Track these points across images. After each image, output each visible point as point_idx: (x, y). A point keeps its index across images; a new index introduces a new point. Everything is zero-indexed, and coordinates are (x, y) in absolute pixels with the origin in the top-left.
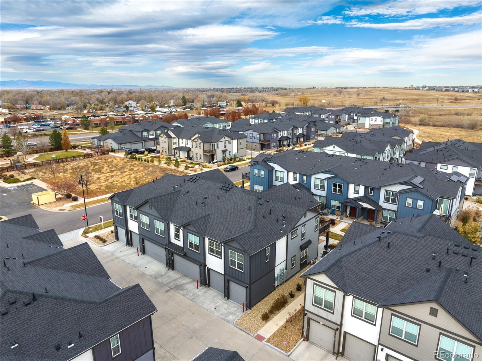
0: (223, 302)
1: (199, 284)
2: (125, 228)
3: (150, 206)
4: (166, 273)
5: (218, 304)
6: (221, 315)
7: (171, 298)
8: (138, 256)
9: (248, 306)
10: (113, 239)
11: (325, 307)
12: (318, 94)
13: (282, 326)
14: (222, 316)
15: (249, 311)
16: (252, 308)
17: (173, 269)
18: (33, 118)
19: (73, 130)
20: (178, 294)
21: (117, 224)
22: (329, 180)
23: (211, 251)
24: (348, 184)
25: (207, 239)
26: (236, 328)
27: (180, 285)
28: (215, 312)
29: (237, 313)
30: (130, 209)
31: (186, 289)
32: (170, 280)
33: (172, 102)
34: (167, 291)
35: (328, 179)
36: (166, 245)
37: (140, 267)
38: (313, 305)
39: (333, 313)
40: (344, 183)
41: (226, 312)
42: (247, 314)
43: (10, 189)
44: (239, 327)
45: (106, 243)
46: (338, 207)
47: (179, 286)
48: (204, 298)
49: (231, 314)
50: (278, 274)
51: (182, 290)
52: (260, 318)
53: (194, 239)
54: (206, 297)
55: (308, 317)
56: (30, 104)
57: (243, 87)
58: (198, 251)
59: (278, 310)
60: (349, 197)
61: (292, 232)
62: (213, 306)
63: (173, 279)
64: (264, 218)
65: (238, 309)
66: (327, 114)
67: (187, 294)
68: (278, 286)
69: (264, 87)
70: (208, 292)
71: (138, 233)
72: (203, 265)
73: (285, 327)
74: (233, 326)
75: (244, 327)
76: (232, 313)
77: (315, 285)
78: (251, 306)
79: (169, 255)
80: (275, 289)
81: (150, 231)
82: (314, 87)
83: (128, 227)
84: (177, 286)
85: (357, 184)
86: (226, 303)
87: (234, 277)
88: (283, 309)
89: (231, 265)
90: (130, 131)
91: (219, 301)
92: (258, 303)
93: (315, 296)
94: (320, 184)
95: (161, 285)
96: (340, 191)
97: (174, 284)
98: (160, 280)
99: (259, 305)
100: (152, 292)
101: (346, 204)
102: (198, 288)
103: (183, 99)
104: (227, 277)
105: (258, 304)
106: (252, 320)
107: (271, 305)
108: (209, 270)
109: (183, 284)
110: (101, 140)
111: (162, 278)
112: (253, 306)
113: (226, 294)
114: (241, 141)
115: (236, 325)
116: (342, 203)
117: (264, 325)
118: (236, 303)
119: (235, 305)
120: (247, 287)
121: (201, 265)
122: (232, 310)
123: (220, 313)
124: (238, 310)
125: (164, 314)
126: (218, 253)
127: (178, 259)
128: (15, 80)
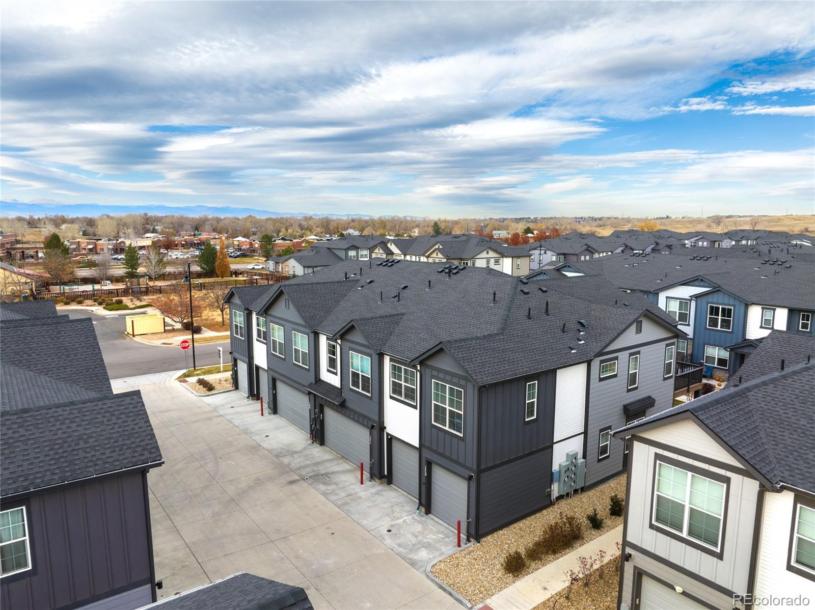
0: (413, 518)
1: (366, 475)
2: (247, 360)
3: (287, 301)
4: (305, 449)
5: (401, 521)
6: (399, 545)
7: (294, 498)
8: (262, 415)
9: (473, 531)
10: (229, 386)
11: (690, 533)
12: (677, 226)
13: (559, 594)
14: (401, 550)
15: (473, 545)
16: (484, 539)
17: (322, 443)
18: (195, 243)
19: (247, 258)
20: (313, 491)
21: (236, 355)
22: (699, 300)
23: (394, 391)
24: (747, 306)
25: (387, 360)
26: (431, 583)
27: (326, 474)
28: (387, 537)
29: (443, 548)
30: (258, 318)
31: (336, 484)
32: (308, 462)
33: (417, 232)
34: (292, 482)
35: (697, 297)
36: (310, 386)
37: (256, 435)
38: (652, 526)
39: (720, 556)
40: (737, 303)
41: (414, 540)
42: (465, 552)
43: (106, 317)
44: (437, 580)
45: (212, 391)
46: (722, 362)
47: (322, 475)
48: (370, 505)
49: (424, 547)
50: (560, 465)
51: (325, 484)
52: (499, 566)
53: (361, 363)
54: (376, 503)
55: (635, 567)
56: (201, 231)
57: (539, 216)
58: (368, 392)
59: (554, 552)
60: (747, 338)
61: (602, 362)
62: (386, 523)
63: (313, 462)
64: (530, 318)
65: (448, 537)
66: (693, 240)
67: (333, 492)
68: (560, 497)
69: (577, 217)
70: (384, 493)
71: (266, 369)
72: (377, 427)
73: (567, 598)
74: (424, 577)
75: (451, 582)
76: (428, 546)
77: (658, 462)
78: (481, 532)
79: (315, 408)
80: (551, 504)
81: (284, 360)
82: (668, 217)
83: (253, 358)
84: (318, 475)
85: (769, 306)
86: (419, 522)
87: (441, 451)
88: (567, 551)
89: (435, 421)
90: (329, 249)
91: (404, 514)
92: (501, 528)
93: (658, 496)
94: (678, 311)
95: (285, 470)
96: (726, 324)
97: (314, 471)
98: (286, 460)
99: (504, 534)
100: (260, 479)
101: (741, 350)
102: (362, 483)
103: (436, 228)
104: (427, 454)
105: (501, 532)
106: (477, 567)
107: (536, 539)
108: (391, 439)
109: (333, 473)
110: (278, 263)
111: (292, 457)
112: (486, 535)
113: (423, 501)
114: (519, 261)
115: (430, 575)
116: (732, 350)
117: (507, 585)
118: (446, 525)
119: (442, 529)
120: (470, 478)
121: (373, 427)
122: (431, 537)
123: (398, 541)
124: (446, 540)
125: (262, 527)
126: (410, 394)
127: (332, 418)
128: (193, 205)
